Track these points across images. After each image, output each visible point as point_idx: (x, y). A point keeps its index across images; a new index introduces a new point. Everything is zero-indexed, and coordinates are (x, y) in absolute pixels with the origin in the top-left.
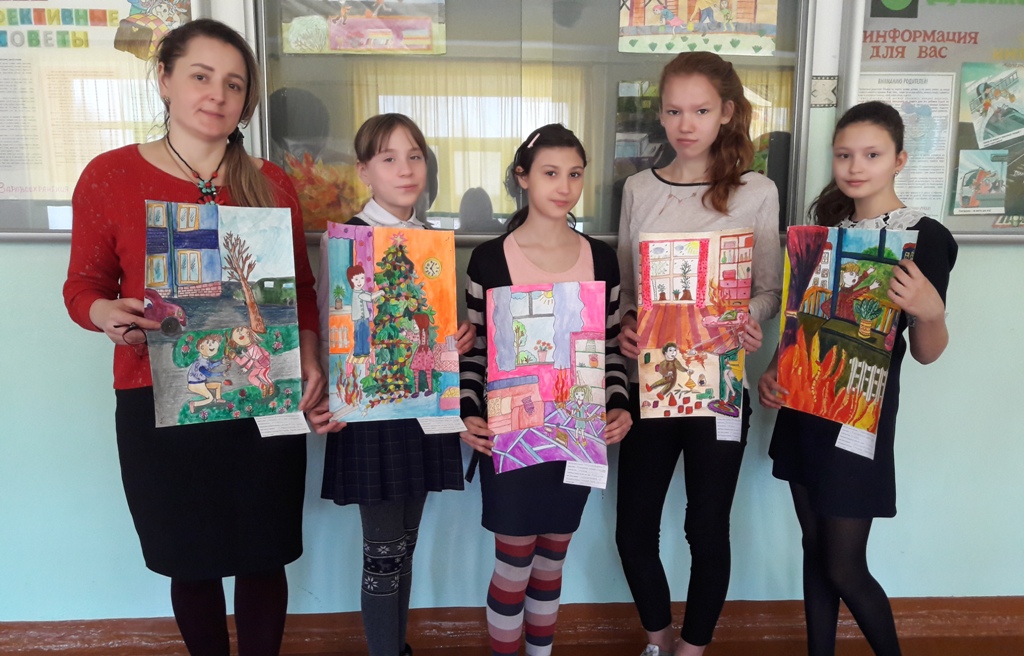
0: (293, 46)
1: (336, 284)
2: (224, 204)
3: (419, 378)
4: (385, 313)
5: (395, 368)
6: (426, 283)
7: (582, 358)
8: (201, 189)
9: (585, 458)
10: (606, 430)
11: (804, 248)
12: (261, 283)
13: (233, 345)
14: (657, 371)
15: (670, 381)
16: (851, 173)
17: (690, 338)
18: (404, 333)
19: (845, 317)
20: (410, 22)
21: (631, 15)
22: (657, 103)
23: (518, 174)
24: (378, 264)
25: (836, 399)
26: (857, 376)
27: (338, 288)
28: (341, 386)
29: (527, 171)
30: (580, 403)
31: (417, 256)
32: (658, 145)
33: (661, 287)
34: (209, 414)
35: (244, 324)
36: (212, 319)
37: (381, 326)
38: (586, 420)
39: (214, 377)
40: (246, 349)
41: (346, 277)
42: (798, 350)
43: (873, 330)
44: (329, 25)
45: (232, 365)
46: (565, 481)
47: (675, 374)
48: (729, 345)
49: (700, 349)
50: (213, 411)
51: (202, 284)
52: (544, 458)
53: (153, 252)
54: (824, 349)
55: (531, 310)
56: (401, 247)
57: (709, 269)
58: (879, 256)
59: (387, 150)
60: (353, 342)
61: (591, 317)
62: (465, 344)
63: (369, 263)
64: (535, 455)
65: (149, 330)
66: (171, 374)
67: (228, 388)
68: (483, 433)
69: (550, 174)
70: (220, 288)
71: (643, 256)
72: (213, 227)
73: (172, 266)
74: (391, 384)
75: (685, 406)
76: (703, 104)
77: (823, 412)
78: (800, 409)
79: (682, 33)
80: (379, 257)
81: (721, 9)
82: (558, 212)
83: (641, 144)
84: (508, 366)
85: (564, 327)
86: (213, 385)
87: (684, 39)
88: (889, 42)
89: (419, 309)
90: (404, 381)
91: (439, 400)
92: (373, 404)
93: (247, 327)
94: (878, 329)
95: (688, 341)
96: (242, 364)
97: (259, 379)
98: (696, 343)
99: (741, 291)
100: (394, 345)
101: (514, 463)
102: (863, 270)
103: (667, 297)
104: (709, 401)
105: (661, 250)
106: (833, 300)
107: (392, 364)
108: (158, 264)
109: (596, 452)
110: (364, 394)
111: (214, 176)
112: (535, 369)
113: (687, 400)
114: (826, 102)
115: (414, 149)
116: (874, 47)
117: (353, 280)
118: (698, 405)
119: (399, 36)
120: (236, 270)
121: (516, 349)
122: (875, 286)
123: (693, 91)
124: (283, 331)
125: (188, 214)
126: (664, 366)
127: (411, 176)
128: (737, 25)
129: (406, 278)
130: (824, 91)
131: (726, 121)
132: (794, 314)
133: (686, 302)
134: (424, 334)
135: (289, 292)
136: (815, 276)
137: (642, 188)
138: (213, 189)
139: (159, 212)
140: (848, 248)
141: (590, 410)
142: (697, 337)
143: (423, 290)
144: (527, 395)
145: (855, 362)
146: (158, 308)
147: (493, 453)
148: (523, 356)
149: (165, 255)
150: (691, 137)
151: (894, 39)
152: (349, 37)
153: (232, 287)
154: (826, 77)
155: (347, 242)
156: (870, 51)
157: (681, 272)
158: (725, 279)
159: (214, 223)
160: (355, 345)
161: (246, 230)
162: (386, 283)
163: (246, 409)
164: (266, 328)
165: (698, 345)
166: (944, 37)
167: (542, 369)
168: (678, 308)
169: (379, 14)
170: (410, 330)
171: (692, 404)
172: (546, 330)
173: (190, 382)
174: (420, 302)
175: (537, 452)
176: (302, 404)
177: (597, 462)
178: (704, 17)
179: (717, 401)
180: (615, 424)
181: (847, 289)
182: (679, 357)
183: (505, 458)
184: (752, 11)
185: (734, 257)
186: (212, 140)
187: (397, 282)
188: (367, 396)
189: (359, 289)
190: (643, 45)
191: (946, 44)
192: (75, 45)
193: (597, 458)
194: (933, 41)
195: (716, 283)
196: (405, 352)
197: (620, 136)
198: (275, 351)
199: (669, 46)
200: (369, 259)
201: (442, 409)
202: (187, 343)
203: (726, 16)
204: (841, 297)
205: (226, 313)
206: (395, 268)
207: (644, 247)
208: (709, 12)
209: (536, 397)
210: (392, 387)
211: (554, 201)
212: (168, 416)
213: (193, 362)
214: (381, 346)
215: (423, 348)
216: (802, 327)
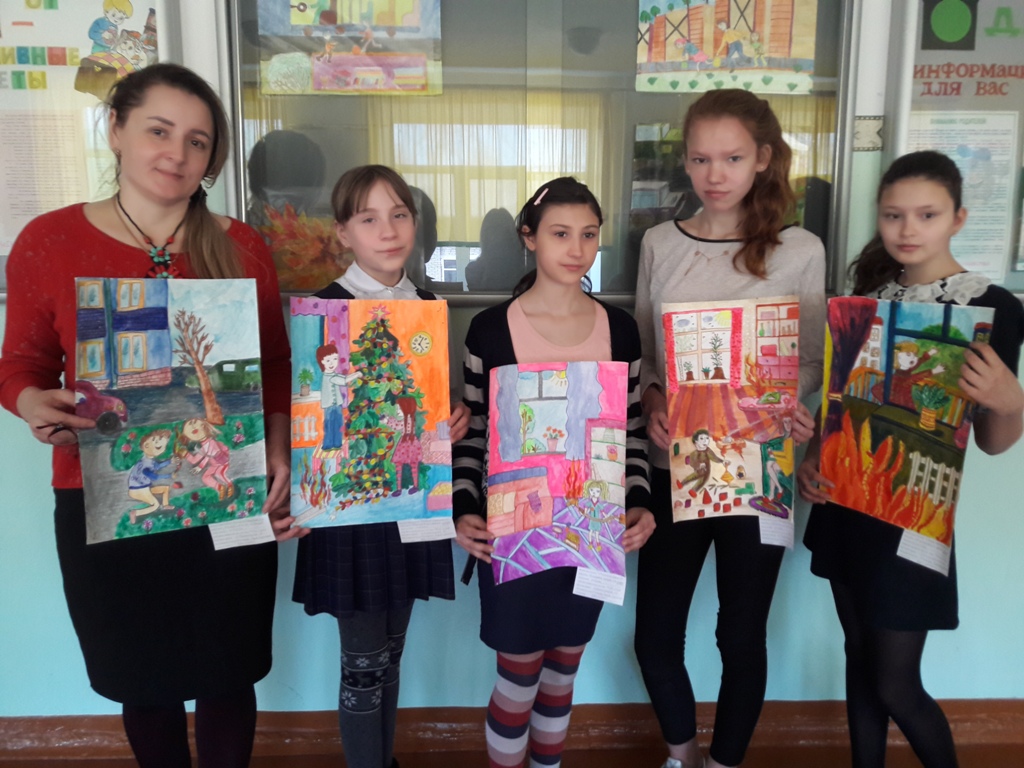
0: (273, 86)
1: (301, 368)
2: (176, 277)
3: (403, 472)
4: (362, 398)
5: (373, 462)
6: (413, 362)
7: (599, 448)
8: (152, 258)
9: (599, 566)
10: (625, 535)
11: (847, 321)
12: (220, 366)
13: (184, 440)
14: (687, 463)
15: (703, 475)
16: (902, 236)
17: (725, 422)
18: (385, 421)
19: (902, 403)
20: (403, 59)
21: (650, 49)
22: (681, 148)
23: (525, 234)
24: (355, 342)
25: (894, 498)
26: (920, 474)
27: (305, 371)
28: (306, 485)
29: (534, 231)
30: (595, 500)
31: (403, 331)
32: (679, 195)
33: (688, 365)
34: (154, 524)
35: (199, 414)
36: (159, 411)
37: (358, 413)
38: (601, 521)
39: (161, 480)
40: (200, 444)
41: (315, 359)
42: (845, 438)
43: (938, 422)
44: (313, 63)
45: (183, 465)
46: (576, 591)
47: (708, 466)
48: (772, 432)
49: (736, 436)
50: (159, 520)
51: (147, 371)
52: (551, 563)
53: (85, 337)
54: (877, 439)
55: (540, 392)
56: (383, 321)
57: (743, 343)
58: (942, 335)
59: (365, 210)
60: (322, 433)
61: (610, 403)
62: (459, 430)
63: (343, 342)
64: (541, 559)
65: (81, 429)
66: (108, 480)
67: (178, 492)
68: (481, 535)
69: (561, 234)
70: (169, 375)
71: (667, 329)
72: (162, 305)
73: (111, 353)
74: (367, 481)
75: (722, 503)
76: (734, 152)
77: (878, 512)
78: (849, 505)
79: (708, 69)
80: (355, 334)
81: (752, 42)
82: (569, 278)
83: (661, 193)
84: (512, 457)
85: (579, 413)
86: (159, 490)
87: (710, 76)
88: (943, 77)
89: (404, 392)
90: (384, 476)
91: (426, 498)
92: (343, 505)
93: (202, 419)
94: (946, 420)
95: (722, 427)
96: (194, 462)
97: (215, 478)
98: (731, 429)
99: (785, 371)
100: (372, 435)
101: (516, 571)
102: (923, 350)
103: (695, 376)
104: (749, 496)
105: (686, 322)
106: (886, 384)
107: (369, 457)
108: (93, 353)
109: (613, 560)
110: (334, 494)
111: (170, 241)
112: (543, 460)
113: (723, 496)
114: (870, 145)
115: (398, 206)
116: (925, 83)
117: (323, 362)
118: (737, 502)
119: (390, 75)
120: (189, 352)
121: (522, 436)
122: (938, 370)
123: (723, 136)
124: (246, 421)
125: (131, 290)
126: (695, 458)
127: (395, 238)
128: (770, 60)
129: (389, 356)
130: (868, 133)
131: (762, 168)
132: (837, 397)
133: (719, 382)
134: (409, 420)
135: (253, 375)
136: (862, 354)
137: (663, 243)
138: (167, 258)
139: (93, 291)
140: (904, 325)
141: (607, 510)
142: (732, 422)
143: (409, 370)
144: (534, 490)
145: (916, 458)
146: (94, 402)
147: (493, 560)
148: (530, 444)
149: (102, 340)
150: (720, 188)
151: (948, 74)
152: (335, 77)
153: (185, 373)
154: (870, 118)
155: (317, 318)
156: (922, 88)
157: (711, 347)
158: (764, 355)
159: (163, 299)
160: (325, 437)
161: (202, 306)
162: (364, 364)
163: (200, 515)
164: (225, 419)
165: (735, 431)
166: (1005, 71)
167: (552, 460)
168: (708, 389)
169: (368, 51)
170: (393, 419)
171: (730, 500)
172: (558, 415)
173: (131, 488)
174: (406, 383)
175: (544, 557)
176: (266, 506)
177: (613, 572)
178: (731, 51)
179: (760, 498)
180: (635, 529)
181: (903, 372)
182: (712, 445)
183: (507, 565)
184: (787, 44)
185: (774, 330)
186: (168, 203)
187: (377, 361)
188: (337, 496)
189: (331, 371)
190: (663, 84)
191: (1010, 79)
192: (33, 87)
193: (613, 567)
194: (993, 76)
195: (753, 360)
196: (386, 443)
197: (637, 185)
198: (236, 445)
199: (693, 84)
200: (344, 336)
201: (428, 511)
202: (129, 442)
203: (757, 50)
204: (894, 381)
205: (177, 403)
206: (375, 345)
207: (668, 318)
208: (738, 46)
209: (544, 492)
210: (368, 485)
211: (565, 266)
212: (103, 529)
213: (135, 463)
214: (356, 437)
215: (408, 438)
216: (847, 412)
